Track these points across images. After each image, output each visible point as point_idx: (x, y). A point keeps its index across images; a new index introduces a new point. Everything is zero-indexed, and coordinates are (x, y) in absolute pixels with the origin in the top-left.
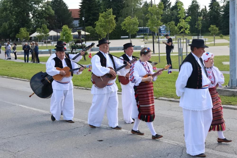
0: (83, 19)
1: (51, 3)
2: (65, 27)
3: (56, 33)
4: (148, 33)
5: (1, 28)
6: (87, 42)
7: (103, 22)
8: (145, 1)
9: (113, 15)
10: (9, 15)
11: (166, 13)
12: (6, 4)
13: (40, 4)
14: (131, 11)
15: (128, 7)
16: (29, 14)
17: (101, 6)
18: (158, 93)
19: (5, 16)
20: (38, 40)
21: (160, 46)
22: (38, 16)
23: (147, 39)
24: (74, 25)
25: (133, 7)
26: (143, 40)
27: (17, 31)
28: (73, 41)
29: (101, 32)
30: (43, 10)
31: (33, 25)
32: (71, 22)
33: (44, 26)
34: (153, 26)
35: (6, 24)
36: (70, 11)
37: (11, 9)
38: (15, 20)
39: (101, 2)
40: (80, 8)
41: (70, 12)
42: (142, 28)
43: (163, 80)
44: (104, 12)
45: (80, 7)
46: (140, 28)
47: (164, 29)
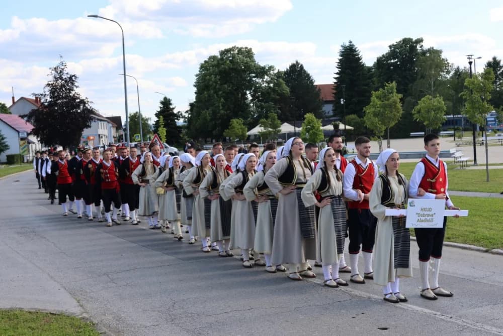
0: (342, 103)
1: (284, 75)
2: (309, 116)
3: (293, 127)
4: (461, 126)
5: (199, 119)
6: (348, 143)
7: (378, 107)
8: (455, 67)
9: (396, 94)
10: (213, 96)
11: (497, 87)
12: (208, 77)
13: (266, 77)
14: (430, 85)
15: (424, 78)
16: (246, 94)
17: (373, 78)
18: (490, 241)
19: (206, 99)
20: (260, 140)
21: (488, 151)
22: (261, 98)
23: (460, 137)
24: (325, 114)
25: (432, 79)
26: (452, 138)
27: (226, 124)
28: (323, 141)
29: (375, 126)
30: (270, 87)
31: (252, 113)
32: (320, 107)
33: (273, 115)
34: (475, 113)
35: (208, 112)
36: (318, 88)
37: (217, 87)
38: (222, 106)
39: (373, 70)
40: (335, 83)
41: (317, 90)
42: (452, 116)
43: (498, 216)
44: (381, 89)
45: (335, 81)
46: (449, 116)
47: (493, 119)
